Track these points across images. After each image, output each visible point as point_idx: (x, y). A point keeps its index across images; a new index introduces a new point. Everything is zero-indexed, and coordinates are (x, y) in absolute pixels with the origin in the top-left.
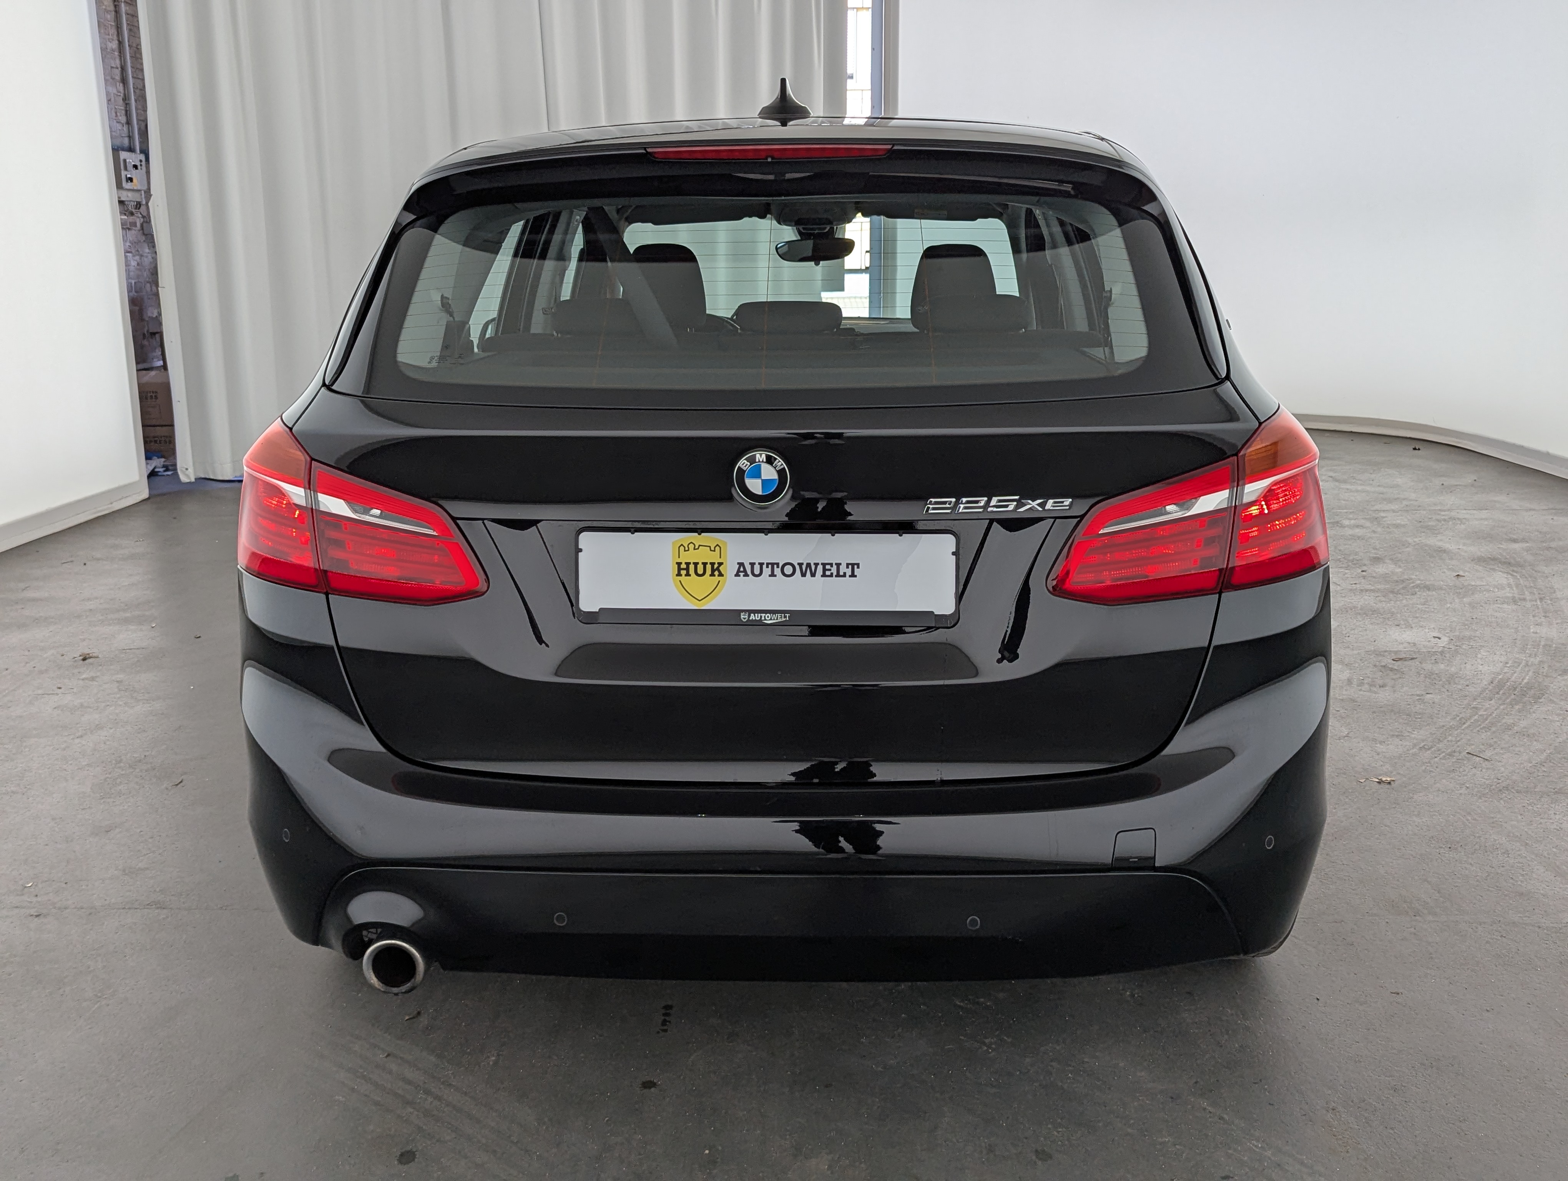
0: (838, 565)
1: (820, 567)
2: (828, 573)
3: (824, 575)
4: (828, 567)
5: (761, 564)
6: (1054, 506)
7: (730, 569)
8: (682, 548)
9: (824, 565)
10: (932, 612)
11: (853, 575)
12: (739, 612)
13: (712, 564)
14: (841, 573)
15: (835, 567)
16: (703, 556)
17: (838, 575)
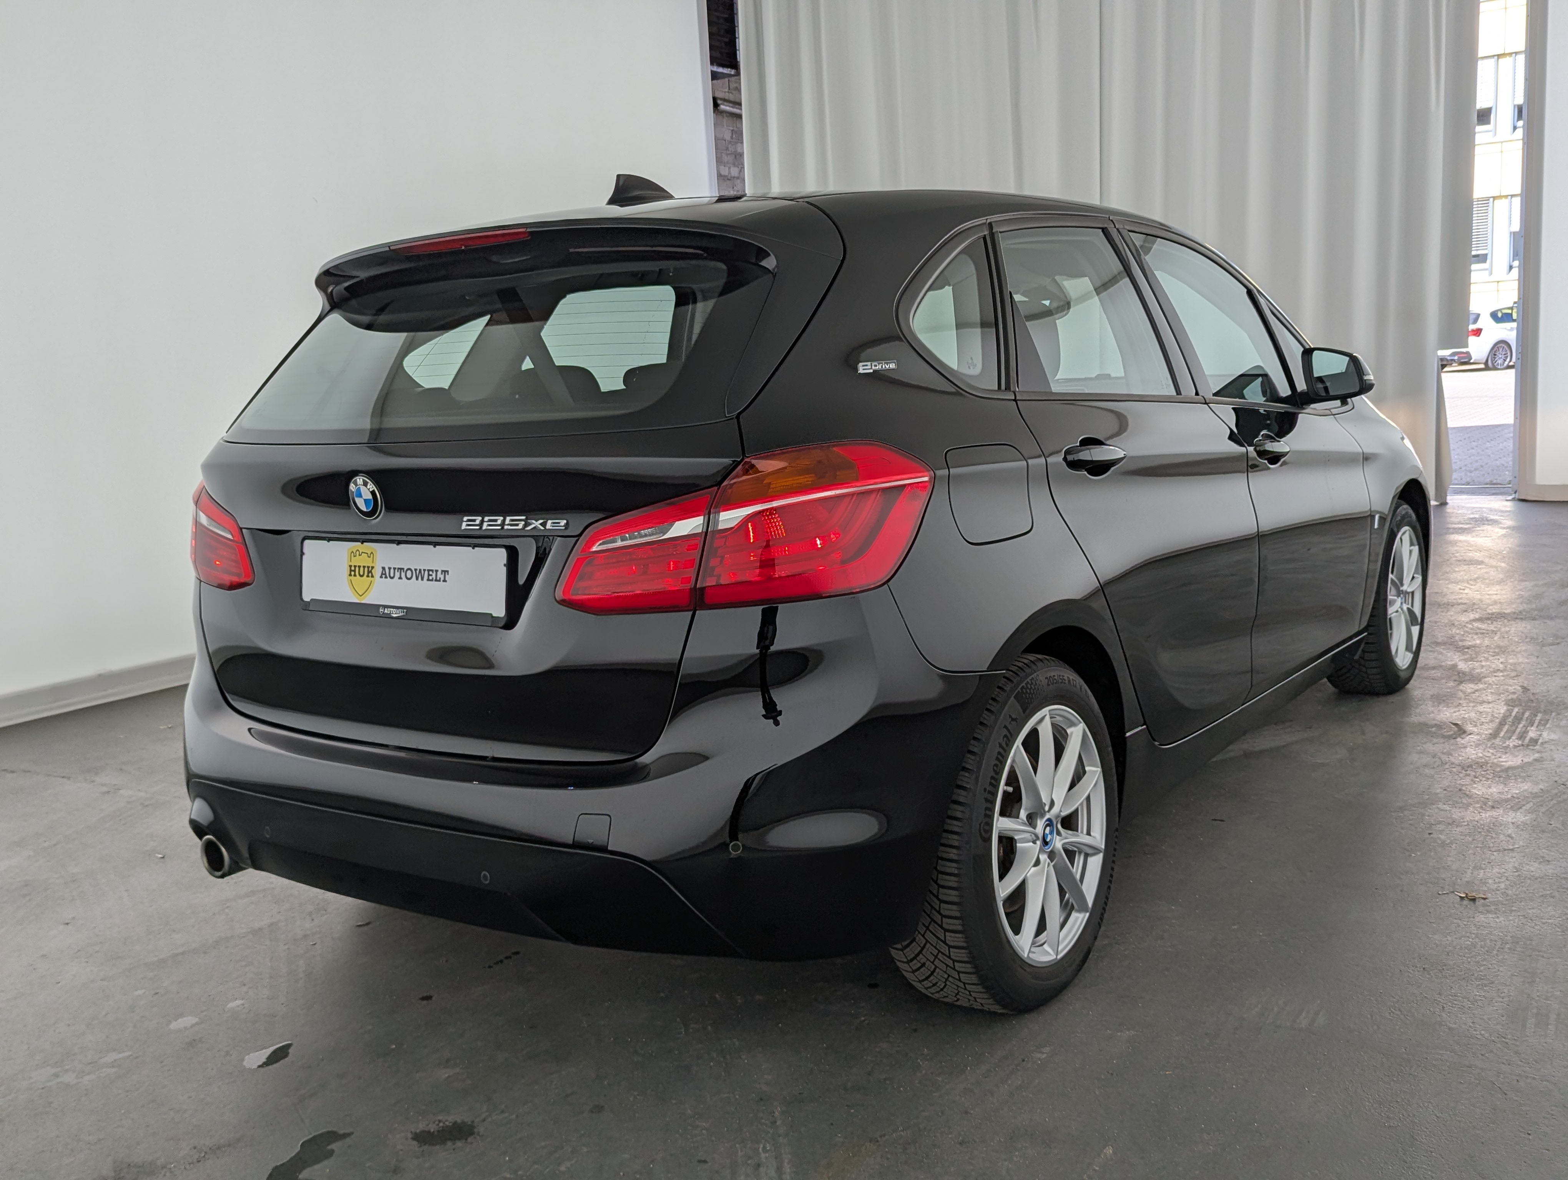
0: (437, 571)
1: (426, 572)
2: (431, 578)
3: (428, 580)
4: (431, 573)
5: (395, 569)
6: (553, 526)
7: (377, 572)
8: (352, 554)
9: (429, 571)
10: (491, 614)
11: (445, 581)
12: (378, 606)
13: (368, 567)
14: (438, 579)
15: (435, 572)
16: (362, 561)
17: (436, 580)
